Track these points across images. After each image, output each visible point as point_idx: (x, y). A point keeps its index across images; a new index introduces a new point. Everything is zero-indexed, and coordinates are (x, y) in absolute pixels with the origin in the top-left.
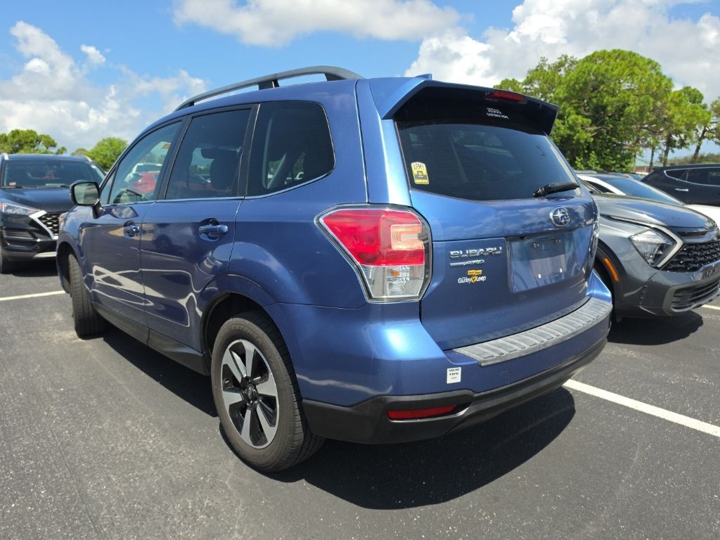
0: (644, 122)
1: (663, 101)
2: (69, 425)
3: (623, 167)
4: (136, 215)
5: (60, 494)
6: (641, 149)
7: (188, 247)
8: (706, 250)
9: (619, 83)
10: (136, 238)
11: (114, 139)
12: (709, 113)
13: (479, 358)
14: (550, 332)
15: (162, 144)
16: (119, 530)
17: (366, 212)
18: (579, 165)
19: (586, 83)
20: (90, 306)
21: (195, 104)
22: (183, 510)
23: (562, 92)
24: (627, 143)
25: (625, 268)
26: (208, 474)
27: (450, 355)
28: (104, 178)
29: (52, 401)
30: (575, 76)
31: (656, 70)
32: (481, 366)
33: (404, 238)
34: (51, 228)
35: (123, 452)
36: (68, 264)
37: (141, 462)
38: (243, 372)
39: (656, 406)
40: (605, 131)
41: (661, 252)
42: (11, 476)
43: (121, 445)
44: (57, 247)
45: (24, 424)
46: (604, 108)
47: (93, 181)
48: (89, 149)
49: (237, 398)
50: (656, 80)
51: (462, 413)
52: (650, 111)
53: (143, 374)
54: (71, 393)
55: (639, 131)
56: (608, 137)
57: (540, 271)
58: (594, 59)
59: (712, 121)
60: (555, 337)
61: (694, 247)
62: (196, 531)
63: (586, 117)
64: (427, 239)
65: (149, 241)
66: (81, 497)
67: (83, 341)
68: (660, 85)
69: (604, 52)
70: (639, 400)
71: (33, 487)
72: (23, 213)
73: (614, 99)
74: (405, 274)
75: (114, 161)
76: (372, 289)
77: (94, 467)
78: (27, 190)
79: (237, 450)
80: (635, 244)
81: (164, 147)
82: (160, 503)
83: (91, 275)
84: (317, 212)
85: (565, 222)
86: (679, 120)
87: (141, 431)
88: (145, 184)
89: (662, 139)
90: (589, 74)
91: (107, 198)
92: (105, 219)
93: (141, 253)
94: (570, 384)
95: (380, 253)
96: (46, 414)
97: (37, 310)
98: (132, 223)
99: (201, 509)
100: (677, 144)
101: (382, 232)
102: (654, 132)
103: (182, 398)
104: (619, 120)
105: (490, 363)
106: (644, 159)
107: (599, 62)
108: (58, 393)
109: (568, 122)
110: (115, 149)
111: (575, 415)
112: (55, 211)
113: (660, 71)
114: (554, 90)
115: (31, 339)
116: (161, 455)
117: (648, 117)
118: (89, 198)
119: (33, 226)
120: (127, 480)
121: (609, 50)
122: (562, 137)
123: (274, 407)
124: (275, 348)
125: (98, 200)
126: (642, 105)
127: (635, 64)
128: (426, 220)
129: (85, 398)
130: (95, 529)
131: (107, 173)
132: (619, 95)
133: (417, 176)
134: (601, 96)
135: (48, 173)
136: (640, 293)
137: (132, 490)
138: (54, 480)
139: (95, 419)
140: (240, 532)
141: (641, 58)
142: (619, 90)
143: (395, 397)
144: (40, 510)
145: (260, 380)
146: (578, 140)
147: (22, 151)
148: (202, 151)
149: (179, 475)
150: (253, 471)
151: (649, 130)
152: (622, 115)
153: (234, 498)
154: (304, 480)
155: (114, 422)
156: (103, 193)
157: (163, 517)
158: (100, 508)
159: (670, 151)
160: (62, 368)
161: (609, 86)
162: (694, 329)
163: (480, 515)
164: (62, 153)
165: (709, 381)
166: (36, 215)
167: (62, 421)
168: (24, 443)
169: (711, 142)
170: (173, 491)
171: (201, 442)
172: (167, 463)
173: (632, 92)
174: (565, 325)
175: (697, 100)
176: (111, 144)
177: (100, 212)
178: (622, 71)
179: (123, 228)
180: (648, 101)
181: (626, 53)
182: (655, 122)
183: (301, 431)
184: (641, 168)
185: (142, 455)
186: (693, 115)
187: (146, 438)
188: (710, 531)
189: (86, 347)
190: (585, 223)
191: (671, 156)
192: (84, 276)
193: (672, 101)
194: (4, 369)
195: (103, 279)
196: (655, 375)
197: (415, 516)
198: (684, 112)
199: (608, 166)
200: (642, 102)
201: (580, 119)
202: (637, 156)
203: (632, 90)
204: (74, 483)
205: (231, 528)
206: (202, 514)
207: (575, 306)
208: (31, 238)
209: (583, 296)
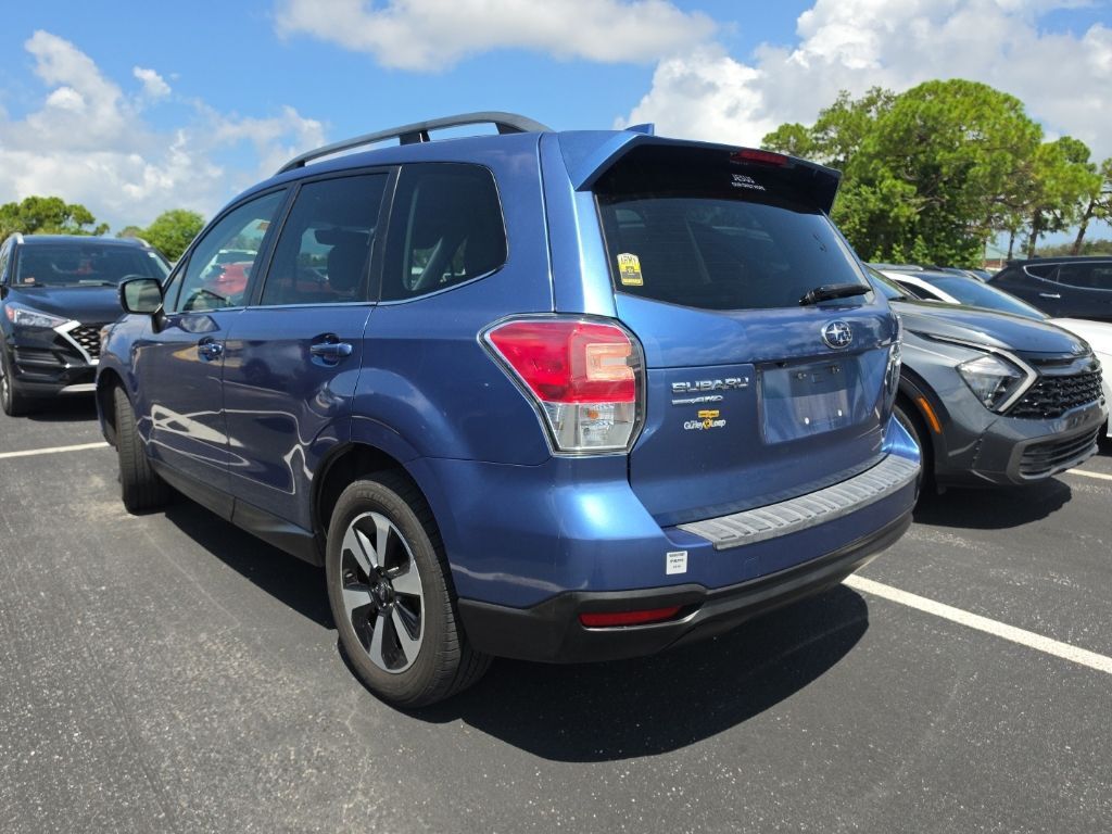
0: (999, 192)
1: (1028, 159)
2: (114, 640)
3: (966, 259)
4: (216, 327)
5: (101, 737)
6: (994, 232)
7: (294, 377)
8: (1073, 386)
9: (960, 130)
10: (216, 363)
11: (184, 213)
12: (1099, 179)
13: (715, 539)
14: (823, 503)
15: (258, 222)
16: (188, 789)
17: (552, 326)
18: (898, 256)
19: (908, 131)
20: (146, 465)
21: (307, 164)
22: (282, 761)
23: (872, 145)
24: (972, 223)
25: (951, 414)
26: (320, 710)
27: (671, 533)
28: (169, 272)
29: (89, 604)
30: (893, 119)
31: (1016, 111)
32: (716, 550)
33: (605, 363)
34: (87, 347)
35: (194, 679)
36: (112, 401)
37: (221, 693)
38: (373, 560)
39: (990, 617)
40: (937, 205)
41: (1004, 390)
42: (30, 711)
43: (191, 669)
44: (98, 376)
45: (47, 637)
46: (937, 169)
47: (152, 277)
48: (144, 227)
49: (363, 598)
50: (1016, 126)
51: (688, 619)
52: (1008, 175)
53: (225, 566)
54: (116, 593)
55: (991, 205)
56: (943, 214)
57: (816, 412)
58: (921, 93)
59: (1103, 190)
60: (828, 510)
61: (1053, 382)
62: (301, 791)
63: (909, 182)
64: (639, 365)
65: (235, 368)
66: (132, 741)
67: (135, 517)
68: (1023, 134)
69: (937, 83)
70: (965, 608)
71: (62, 727)
72: (45, 324)
73: (952, 155)
74: (607, 416)
75: (184, 246)
76: (560, 436)
77: (153, 699)
78: (53, 290)
79: (364, 676)
80: (966, 377)
81: (259, 228)
82: (248, 752)
83: (148, 418)
84: (480, 325)
85: (845, 343)
86: (1052, 189)
87: (221, 648)
88: (231, 281)
89: (1026, 218)
90: (913, 117)
91: (174, 303)
92: (170, 334)
93: (223, 385)
94: (852, 581)
95: (571, 385)
96: (79, 622)
97: (64, 471)
98: (211, 340)
99: (309, 761)
100: (1050, 225)
101: (573, 356)
102: (1014, 207)
103: (283, 601)
104: (960, 188)
105: (729, 546)
106: (999, 247)
107: (929, 98)
108: (97, 593)
109: (881, 190)
110: (184, 228)
111: (868, 630)
112: (94, 322)
113: (1022, 113)
114: (860, 141)
115: (55, 513)
116: (250, 683)
117: (1004, 184)
118: (144, 303)
119: (61, 345)
120: (200, 719)
121: (945, 80)
122: (872, 212)
123: (417, 611)
124: (419, 524)
125: (160, 306)
126: (995, 164)
127: (985, 102)
128: (636, 336)
129: (137, 600)
130: (153, 786)
131: (174, 265)
132: (960, 149)
133: (625, 274)
134: (932, 151)
135: (82, 264)
136: (973, 451)
137: (207, 732)
138: (92, 717)
139: (153, 630)
140: (365, 793)
141: (994, 92)
142: (960, 142)
143: (593, 594)
144: (72, 760)
145: (397, 572)
146: (897, 218)
147: (42, 230)
148: (316, 232)
149: (277, 712)
150: (386, 707)
151: (1006, 203)
152: (964, 181)
153: (357, 744)
154: (460, 720)
155: (181, 636)
156: (167, 295)
157: (253, 771)
158: (161, 757)
159: (1038, 236)
160: (104, 557)
161: (943, 135)
162: (1057, 506)
163: (718, 771)
164: (102, 233)
165: (1073, 583)
166: (65, 328)
167: (104, 633)
168: (48, 665)
169: (1103, 222)
170: (267, 735)
171: (310, 665)
172: (258, 695)
173: (981, 145)
174: (847, 493)
175: (1081, 158)
176: (178, 220)
177: (162, 324)
178: (964, 112)
179: (196, 348)
180: (1004, 158)
181: (971, 85)
182: (1015, 191)
183: (457, 646)
184: (995, 262)
185: (221, 684)
186: (1074, 180)
187: (229, 659)
188: (1056, 797)
189: (140, 526)
190: (880, 344)
191: (1040, 244)
192: (137, 420)
193: (1041, 159)
194: (16, 557)
195: (168, 424)
196: (993, 572)
197: (622, 772)
198: (1061, 175)
199: (942, 258)
200: (995, 161)
201: (900, 186)
202: (988, 243)
203: (981, 142)
204: (122, 722)
205: (352, 788)
206: (310, 767)
207: (863, 466)
208: (57, 363)
209: (878, 451)
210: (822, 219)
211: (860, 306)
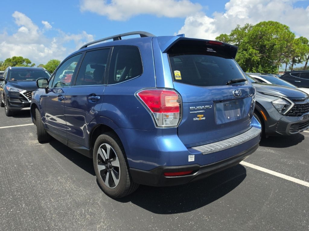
0: (282, 52)
1: (291, 43)
2: (35, 179)
3: (273, 71)
4: (63, 92)
5: (30, 206)
6: (281, 64)
7: (85, 105)
8: (305, 107)
9: (271, 35)
10: (63, 102)
11: (56, 60)
13: (202, 151)
14: (233, 141)
15: (74, 63)
16: (54, 221)
17: (156, 91)
18: (254, 71)
19: (257, 36)
20: (44, 130)
21: (88, 46)
22: (80, 213)
23: (246, 40)
24: (275, 61)
25: (270, 115)
26: (91, 199)
27: (190, 150)
28: (50, 76)
29: (28, 168)
30: (252, 32)
31: (287, 30)
32: (203, 155)
33: (171, 102)
34: (28, 97)
35: (56, 190)
36: (35, 112)
37: (64, 194)
38: (106, 157)
40: (265, 56)
41: (285, 108)
42: (11, 198)
43: (56, 187)
44: (31, 105)
45: (16, 178)
46: (265, 46)
47: (46, 78)
48: (45, 64)
49: (103, 167)
50: (287, 34)
51: (195, 174)
52: (285, 48)
53: (66, 158)
54: (35, 165)
55: (280, 56)
56: (267, 59)
57: (231, 115)
58: (260, 25)
60: (235, 143)
62: (85, 222)
63: (257, 50)
64: (180, 102)
65: (69, 103)
66: (39, 207)
67: (41, 144)
68: (289, 36)
69: (265, 22)
71: (20, 203)
72: (17, 91)
73: (269, 42)
74: (171, 117)
75: (55, 69)
76: (158, 122)
77: (45, 195)
78: (19, 82)
79: (103, 189)
80: (274, 105)
81: (75, 64)
82: (71, 210)
83: (45, 117)
84: (136, 91)
85: (240, 95)
86: (298, 51)
87: (64, 181)
88: (68, 79)
89: (290, 60)
90: (258, 32)
91: (51, 85)
92: (51, 94)
93: (65, 108)
94: (242, 163)
95: (161, 108)
96: (25, 174)
97: (22, 131)
98: (61, 96)
99: (88, 213)
100: (297, 62)
101: (162, 99)
102: (287, 57)
103: (82, 168)
104: (271, 51)
105: (206, 153)
106: (283, 68)
107: (262, 26)
108: (30, 165)
109: (249, 52)
110: (56, 64)
111: (246, 177)
112: (30, 90)
113: (289, 30)
114: (243, 38)
115: (19, 143)
116: (72, 191)
117: (284, 50)
118: (45, 85)
119: (21, 97)
120: (58, 201)
121: (267, 21)
122: (247, 58)
123: (118, 171)
124: (119, 147)
125: (48, 86)
126: (281, 45)
127: (278, 27)
128: (180, 94)
129: (41, 167)
130: (45, 220)
131: (52, 74)
132: (271, 40)
133: (176, 76)
134: (263, 41)
135: (28, 75)
136: (276, 126)
137: (60, 205)
138: (28, 200)
139: (45, 176)
140: (104, 222)
141: (281, 24)
142: (271, 38)
143: (167, 167)
144: (22, 212)
145: (113, 160)
146: (254, 60)
147: (17, 65)
148: (90, 65)
149: (79, 199)
150: (110, 198)
151: (284, 55)
152: (273, 49)
153: (101, 209)
154: (130, 202)
155: (53, 177)
156: (50, 83)
157: (72, 216)
158: (46, 212)
159: (294, 65)
160: (32, 155)
161: (267, 37)
162: (300, 141)
163: (204, 217)
164: (33, 66)
165: (305, 163)
166: (22, 92)
167: (32, 177)
168: (16, 186)
170: (76, 206)
171: (89, 186)
172: (74, 194)
173: (277, 39)
174: (240, 138)
175: (306, 42)
176: (54, 62)
177: (48, 91)
178: (272, 30)
179: (58, 98)
180: (284, 43)
181: (274, 23)
182: (287, 52)
183: (129, 181)
184: (281, 72)
185: (64, 191)
186: (304, 49)
187: (66, 184)
188: (301, 225)
189: (42, 147)
190: (250, 95)
191: (294, 67)
192: (41, 117)
193: (294, 43)
194: (8, 155)
195: (50, 119)
196: (282, 160)
197: (176, 217)
198: (300, 47)
199: (266, 71)
200: (282, 44)
201: (254, 51)
202: (279, 67)
204: (36, 202)
205: (100, 221)
206: (88, 215)
207: (245, 130)
208: (20, 102)
209: (249, 126)
210: (233, 60)
211: (244, 85)
